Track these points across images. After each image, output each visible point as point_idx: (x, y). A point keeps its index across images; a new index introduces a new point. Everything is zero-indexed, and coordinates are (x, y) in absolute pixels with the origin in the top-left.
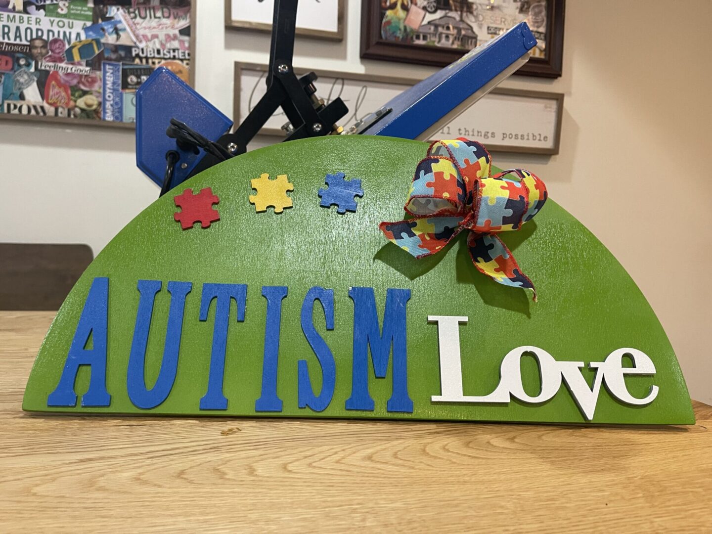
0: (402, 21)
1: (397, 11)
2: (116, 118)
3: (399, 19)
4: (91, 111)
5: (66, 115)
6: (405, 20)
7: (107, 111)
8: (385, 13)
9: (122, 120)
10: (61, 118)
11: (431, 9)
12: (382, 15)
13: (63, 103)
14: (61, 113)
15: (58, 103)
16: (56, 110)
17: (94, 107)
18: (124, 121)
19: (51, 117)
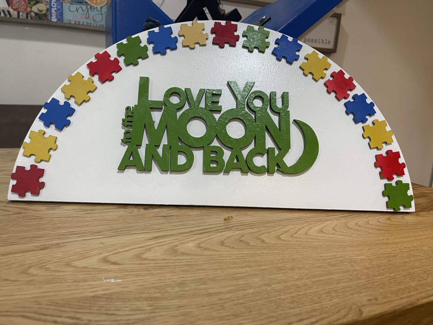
2: (59, 19)
4: (42, 14)
5: (25, 18)
7: (53, 15)
9: (62, 21)
10: (22, 19)
13: (23, 9)
14: (22, 16)
15: (20, 8)
16: (18, 13)
17: (44, 12)
18: (64, 21)
19: (15, 18)
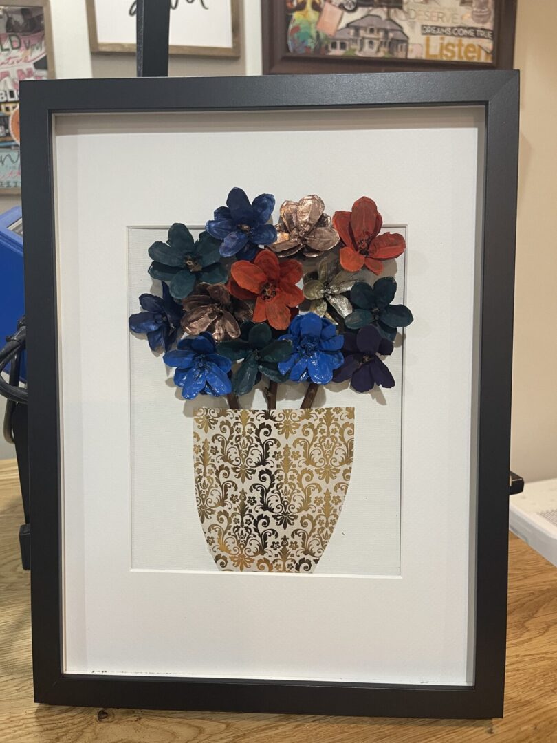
0: (313, 26)
1: (307, 11)
3: (310, 23)
6: (317, 23)
8: (291, 16)
11: (350, 6)
12: (288, 19)
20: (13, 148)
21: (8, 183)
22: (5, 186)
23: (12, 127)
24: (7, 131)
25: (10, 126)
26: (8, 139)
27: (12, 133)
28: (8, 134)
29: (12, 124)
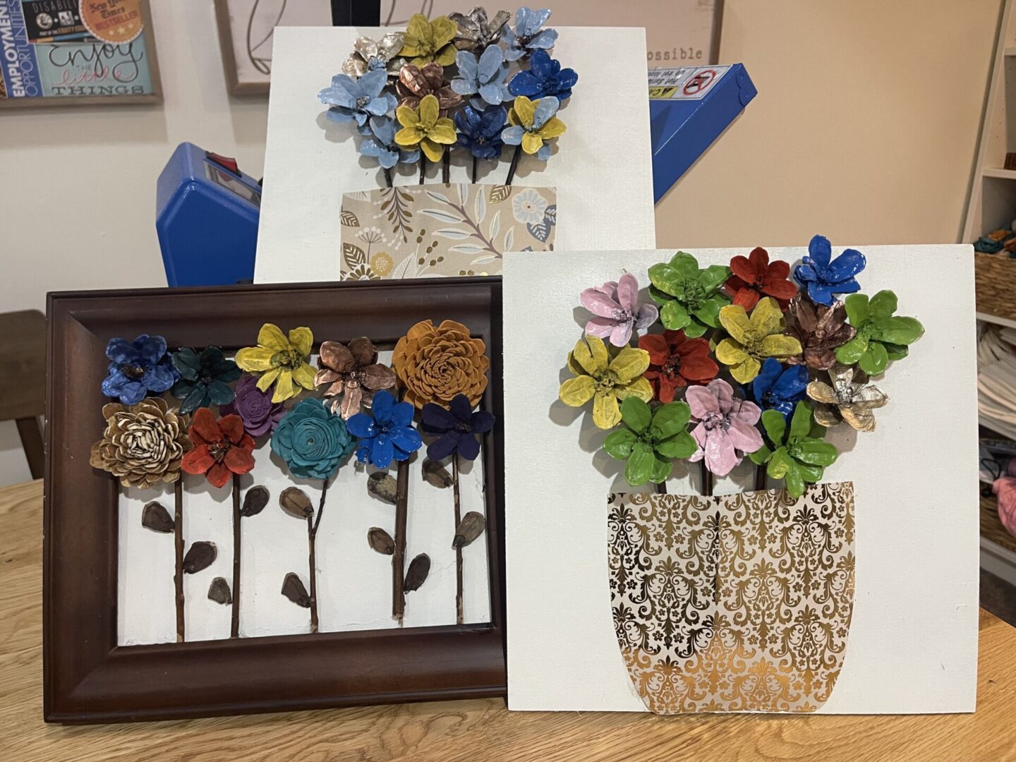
2: (31, 90)
7: (13, 80)
9: (40, 93)
18: (45, 94)
20: (86, 40)
21: (82, 88)
22: (78, 93)
23: (83, 12)
24: (76, 18)
25: (80, 11)
26: (78, 28)
27: (83, 20)
28: (79, 22)
29: (82, 8)
